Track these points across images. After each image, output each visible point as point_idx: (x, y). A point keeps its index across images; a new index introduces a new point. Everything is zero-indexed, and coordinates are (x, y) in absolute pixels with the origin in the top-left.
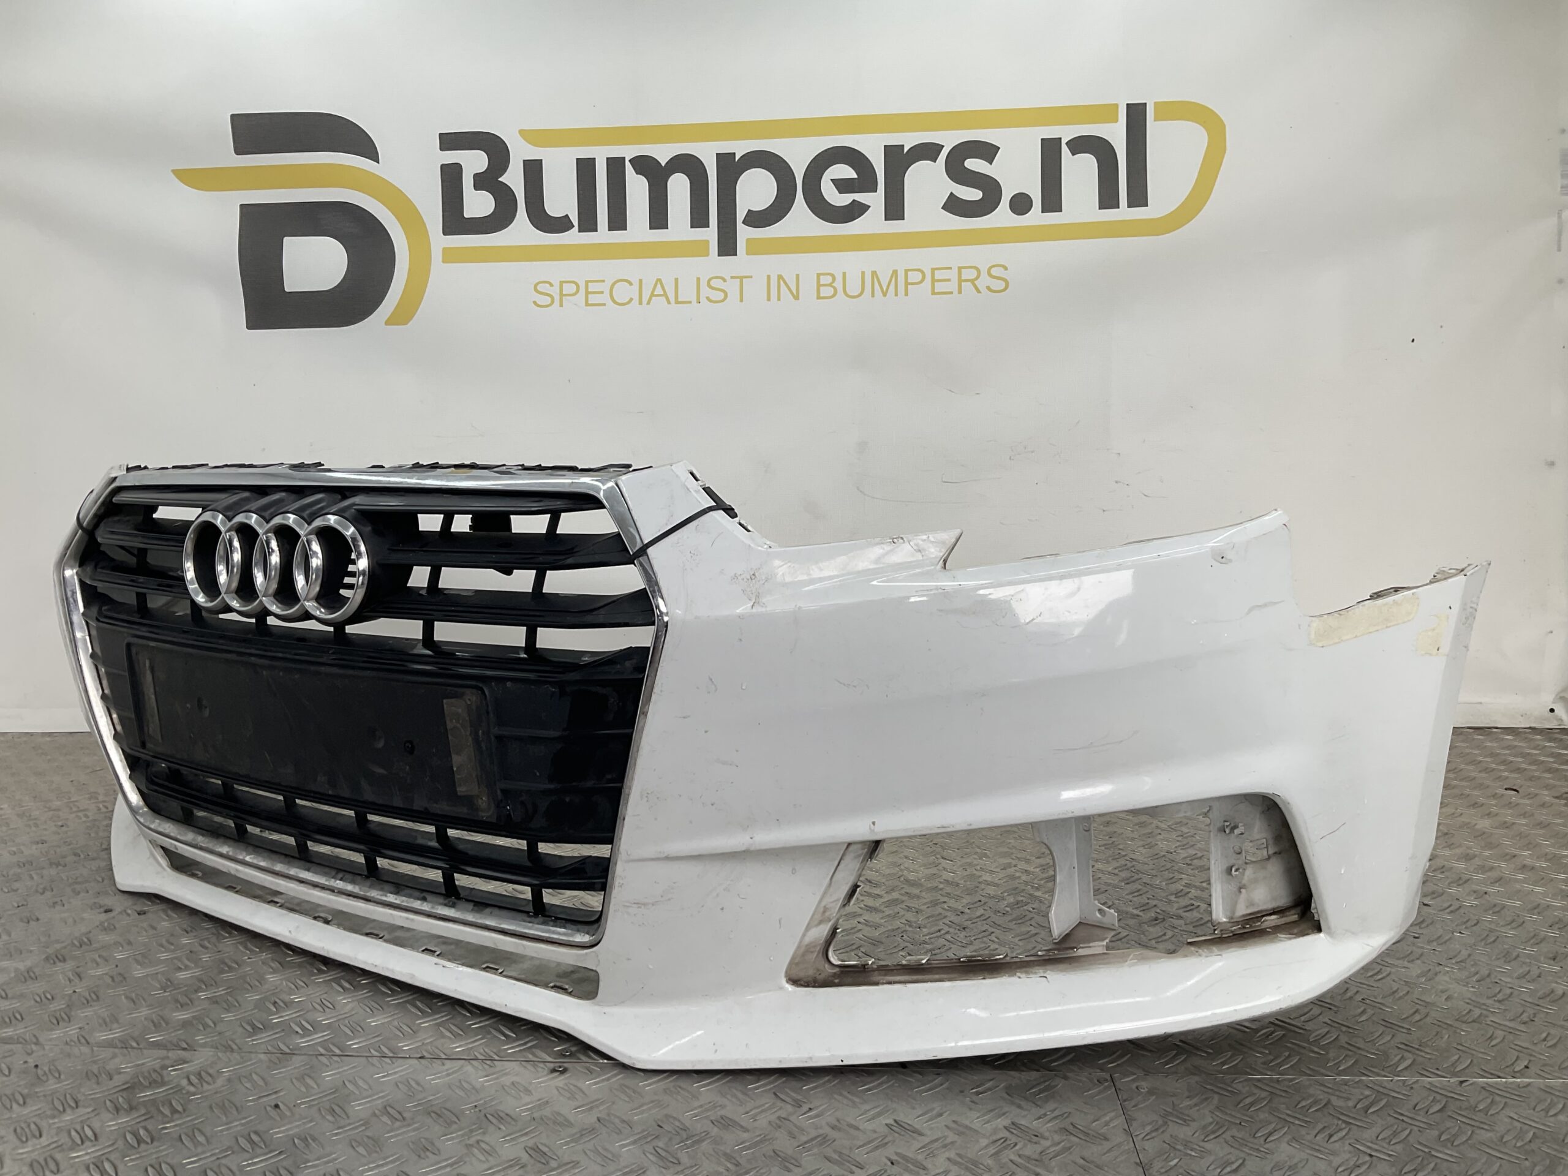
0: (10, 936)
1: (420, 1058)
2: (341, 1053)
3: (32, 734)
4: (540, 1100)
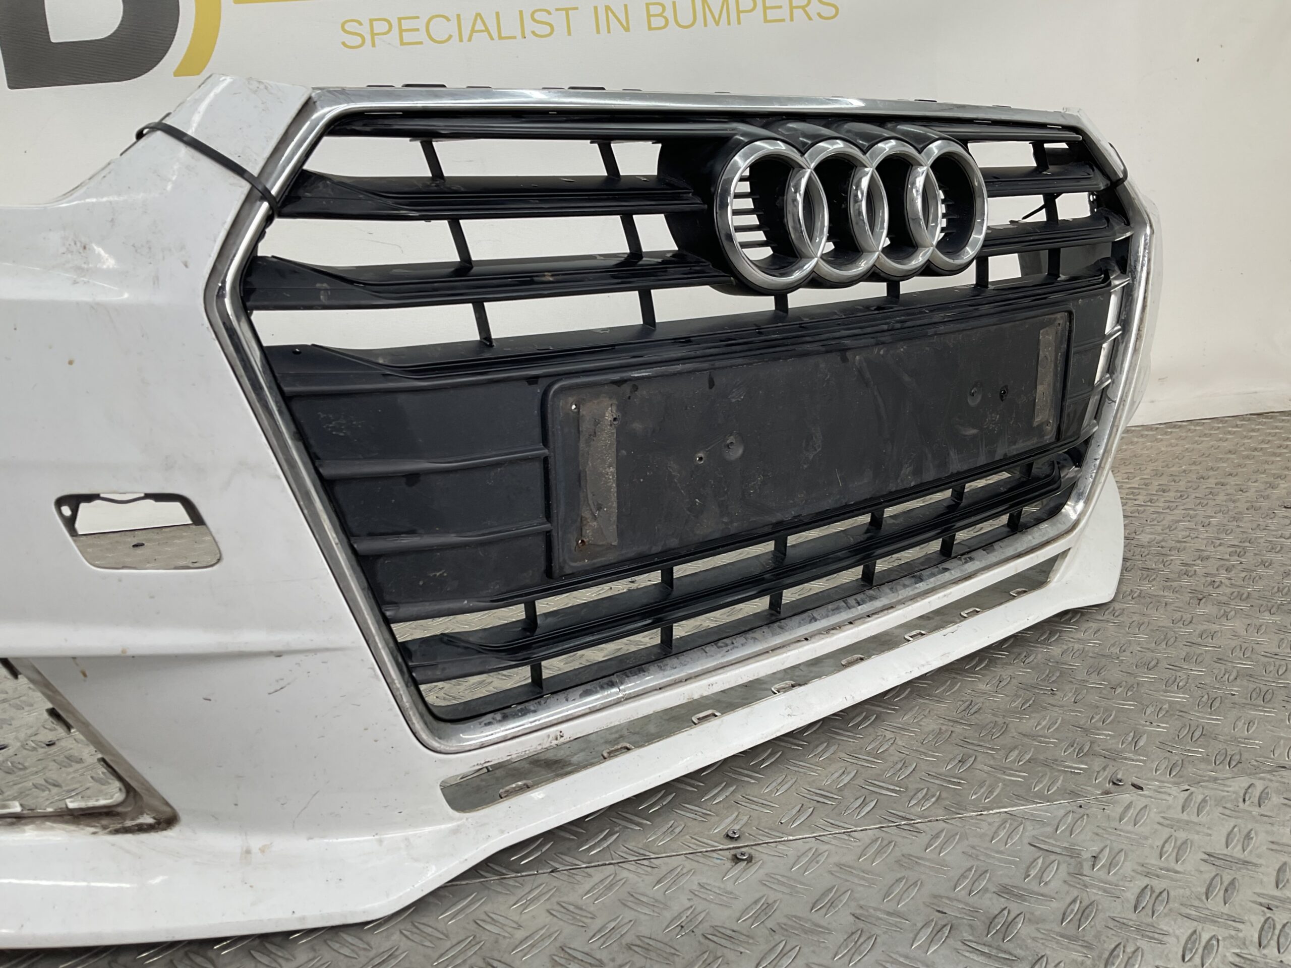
4: (756, 902)
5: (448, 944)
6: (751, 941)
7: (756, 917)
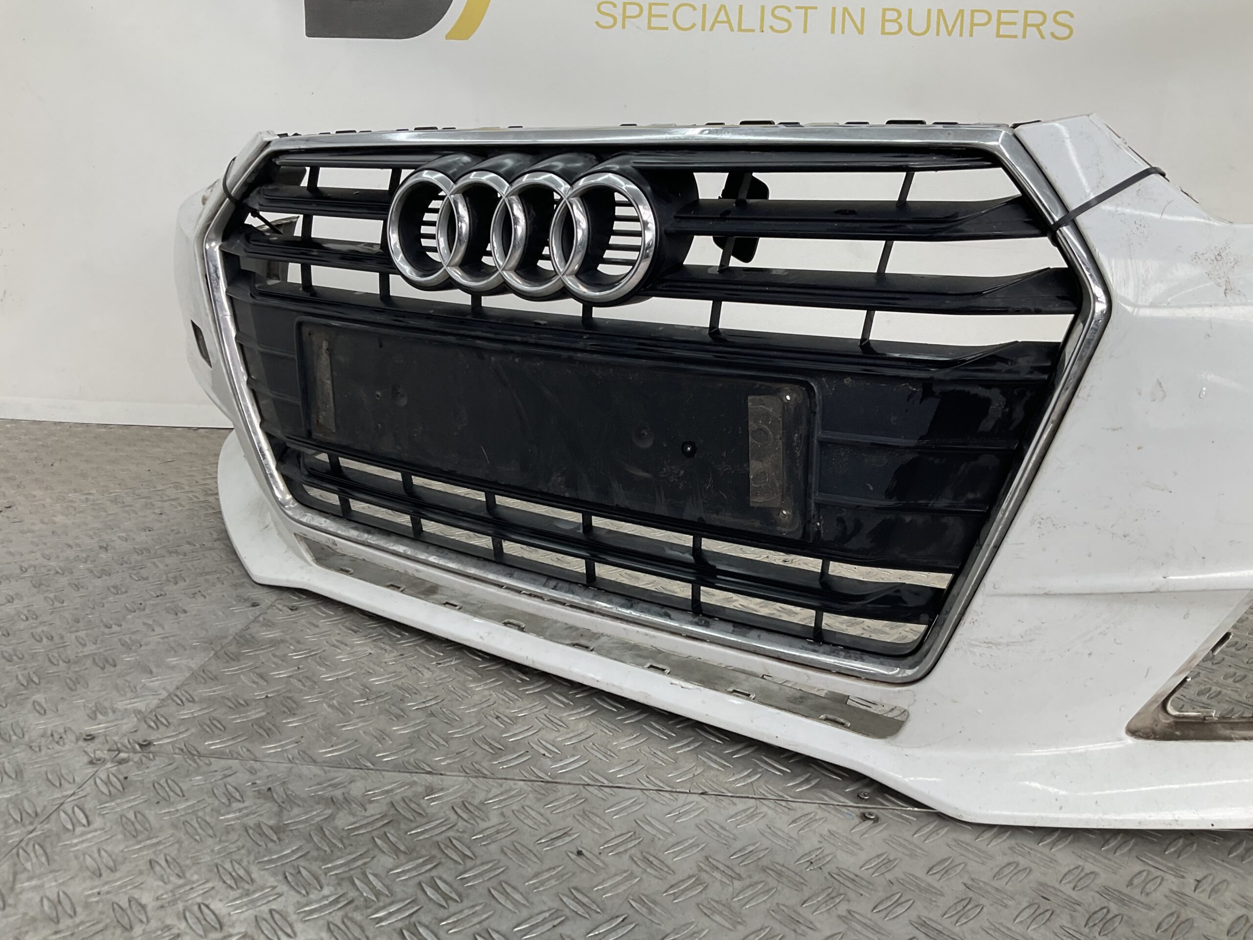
0: (163, 628)
1: (702, 794)
2: (610, 784)
3: (88, 425)
4: (878, 856)
5: (613, 835)
6: (871, 887)
7: (877, 868)
